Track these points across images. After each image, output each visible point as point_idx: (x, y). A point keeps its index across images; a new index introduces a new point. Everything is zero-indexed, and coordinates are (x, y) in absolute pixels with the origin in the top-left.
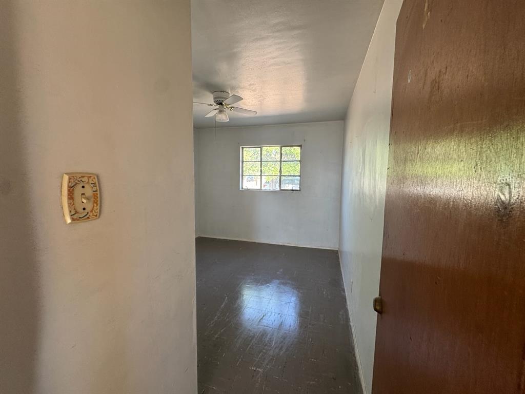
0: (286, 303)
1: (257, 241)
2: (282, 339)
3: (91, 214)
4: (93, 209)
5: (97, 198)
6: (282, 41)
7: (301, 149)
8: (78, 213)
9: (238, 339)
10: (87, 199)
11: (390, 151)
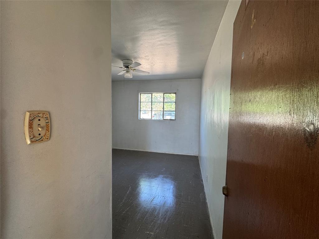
0: (167, 190)
1: (149, 151)
2: (166, 213)
3: (44, 138)
4: (45, 134)
5: (48, 127)
6: (165, 31)
7: (176, 95)
8: (35, 137)
9: (138, 214)
10: (42, 128)
11: (231, 98)
